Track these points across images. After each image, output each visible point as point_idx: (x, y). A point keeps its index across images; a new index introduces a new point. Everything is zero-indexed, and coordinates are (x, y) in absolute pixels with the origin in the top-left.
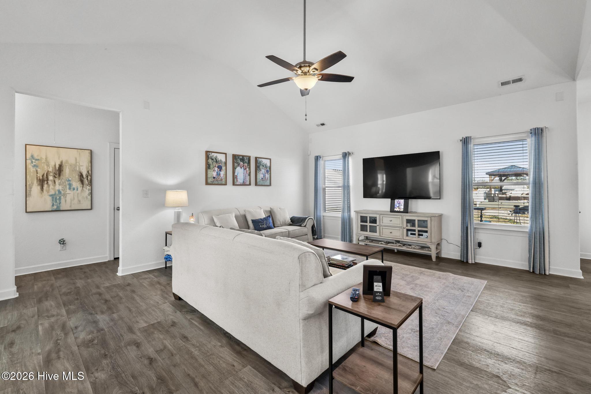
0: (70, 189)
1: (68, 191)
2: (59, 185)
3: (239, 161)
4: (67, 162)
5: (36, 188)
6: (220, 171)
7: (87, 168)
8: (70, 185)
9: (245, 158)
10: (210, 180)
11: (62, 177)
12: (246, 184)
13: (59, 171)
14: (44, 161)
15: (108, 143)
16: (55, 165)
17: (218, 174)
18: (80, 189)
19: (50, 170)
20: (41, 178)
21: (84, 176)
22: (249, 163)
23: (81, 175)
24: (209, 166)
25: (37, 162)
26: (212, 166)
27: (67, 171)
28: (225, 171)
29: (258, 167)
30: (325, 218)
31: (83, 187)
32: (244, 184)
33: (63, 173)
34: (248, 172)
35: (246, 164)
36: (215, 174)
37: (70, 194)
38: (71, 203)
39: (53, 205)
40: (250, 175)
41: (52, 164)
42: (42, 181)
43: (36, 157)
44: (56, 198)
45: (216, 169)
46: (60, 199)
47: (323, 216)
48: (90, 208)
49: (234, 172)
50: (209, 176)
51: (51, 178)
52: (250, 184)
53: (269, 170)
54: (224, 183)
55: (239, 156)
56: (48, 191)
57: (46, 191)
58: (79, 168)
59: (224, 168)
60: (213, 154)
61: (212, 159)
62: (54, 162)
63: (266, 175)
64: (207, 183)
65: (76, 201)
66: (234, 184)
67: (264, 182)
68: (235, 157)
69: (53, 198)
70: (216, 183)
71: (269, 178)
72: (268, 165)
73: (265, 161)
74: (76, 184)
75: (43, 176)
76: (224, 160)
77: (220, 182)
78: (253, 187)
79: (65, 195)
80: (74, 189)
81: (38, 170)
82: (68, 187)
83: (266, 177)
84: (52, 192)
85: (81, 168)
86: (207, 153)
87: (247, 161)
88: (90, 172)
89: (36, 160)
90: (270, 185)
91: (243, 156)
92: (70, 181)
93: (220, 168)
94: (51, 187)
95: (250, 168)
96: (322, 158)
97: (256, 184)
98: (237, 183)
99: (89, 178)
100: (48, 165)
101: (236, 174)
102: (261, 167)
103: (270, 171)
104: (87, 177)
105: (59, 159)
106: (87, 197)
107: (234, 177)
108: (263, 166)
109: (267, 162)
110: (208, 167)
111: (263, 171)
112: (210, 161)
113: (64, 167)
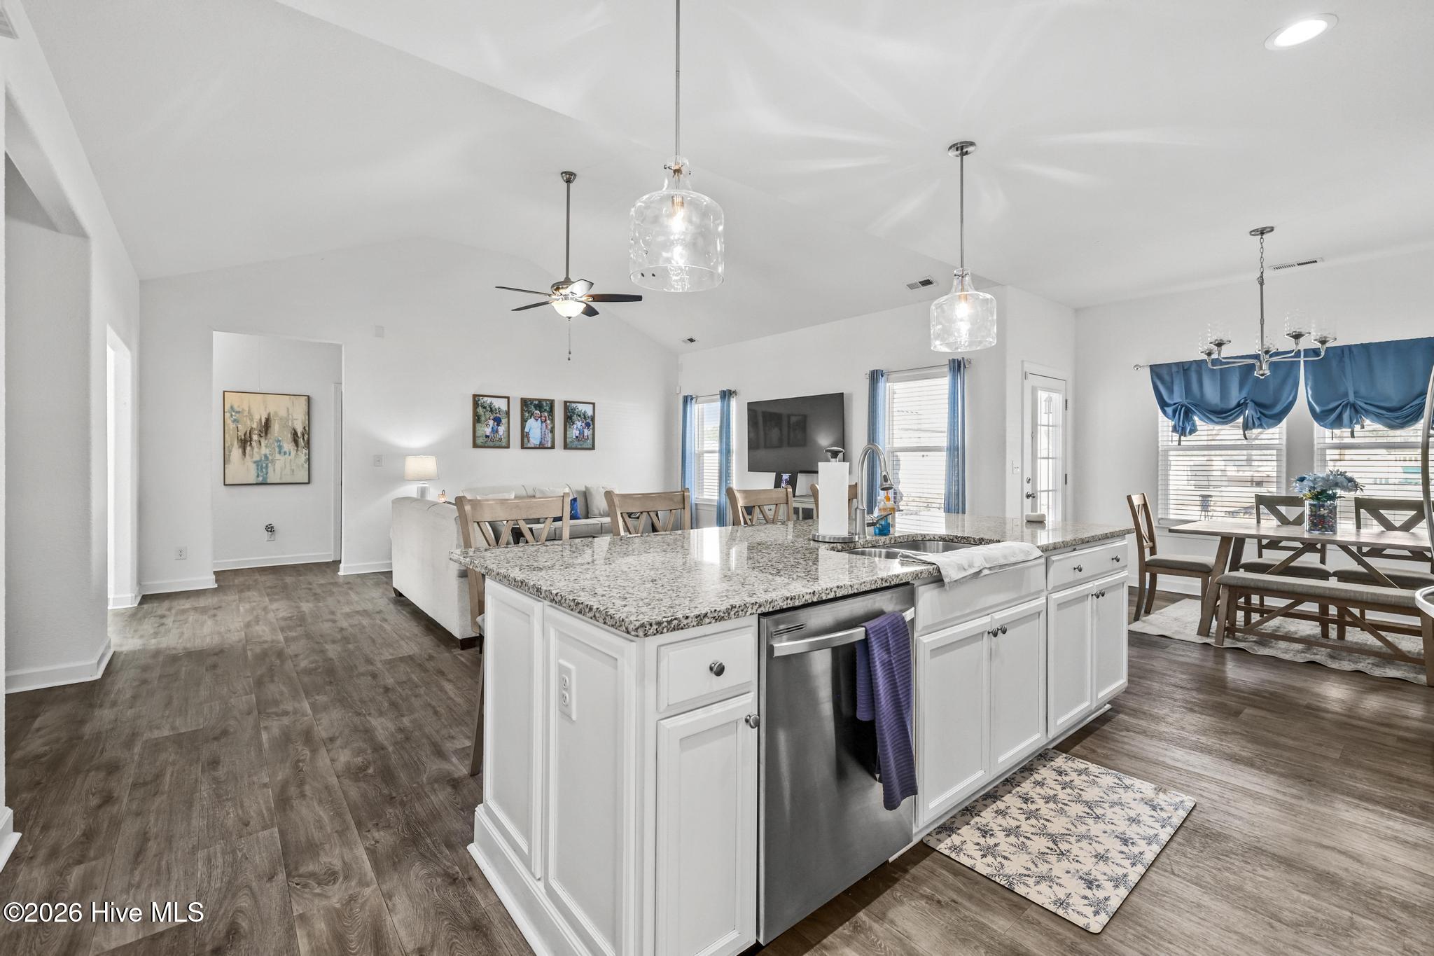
0: (280, 453)
1: (278, 456)
2: (266, 447)
3: (533, 409)
4: (276, 413)
5: (236, 452)
6: (498, 425)
7: (303, 423)
8: (280, 447)
9: (544, 403)
10: (479, 441)
11: (269, 435)
12: (546, 446)
13: (266, 427)
14: (246, 413)
15: (333, 385)
16: (261, 420)
17: (495, 431)
18: (293, 453)
19: (255, 426)
20: (243, 437)
21: (299, 435)
22: (551, 411)
23: (295, 434)
24: (479, 418)
25: (237, 415)
26: (483, 419)
27: (275, 427)
28: (506, 425)
29: (569, 416)
30: (699, 507)
31: (297, 450)
32: (541, 446)
33: (271, 430)
34: (549, 427)
35: (546, 414)
36: (488, 431)
37: (280, 461)
38: (281, 474)
39: (258, 476)
40: (552, 431)
41: (257, 417)
42: (245, 442)
43: (236, 409)
44: (262, 466)
45: (491, 422)
46: (267, 467)
47: (696, 504)
48: (307, 481)
49: (523, 427)
50: (479, 433)
51: (255, 437)
52: (553, 447)
53: (590, 422)
54: (504, 444)
55: (532, 400)
56: (252, 456)
57: (250, 455)
58: (293, 423)
59: (504, 421)
60: (485, 399)
61: (485, 408)
62: (260, 414)
63: (586, 431)
64: (475, 446)
65: (288, 470)
66: (523, 447)
67: (581, 443)
68: (525, 403)
69: (258, 466)
70: (491, 444)
71: (590, 437)
72: (590, 413)
73: (581, 408)
74: (288, 446)
75: (245, 435)
76: (504, 408)
77: (498, 444)
78: (559, 452)
79: (273, 461)
80: (285, 453)
81: (239, 426)
82: (277, 450)
83: (586, 434)
84: (257, 458)
85: (295, 422)
86: (476, 399)
87: (548, 409)
88: (307, 429)
89: (237, 412)
90: (593, 448)
91: (540, 401)
92: (280, 441)
93: (498, 421)
94: (256, 450)
95: (553, 421)
96: (694, 400)
97: (566, 447)
98: (529, 445)
99: (306, 436)
100: (252, 420)
101: (527, 430)
102: (575, 417)
103: (594, 424)
104: (303, 435)
105: (266, 410)
106: (302, 466)
107: (524, 436)
108: (579, 416)
109: (588, 410)
110: (477, 419)
111: (579, 424)
112: (480, 410)
113: (272, 422)
